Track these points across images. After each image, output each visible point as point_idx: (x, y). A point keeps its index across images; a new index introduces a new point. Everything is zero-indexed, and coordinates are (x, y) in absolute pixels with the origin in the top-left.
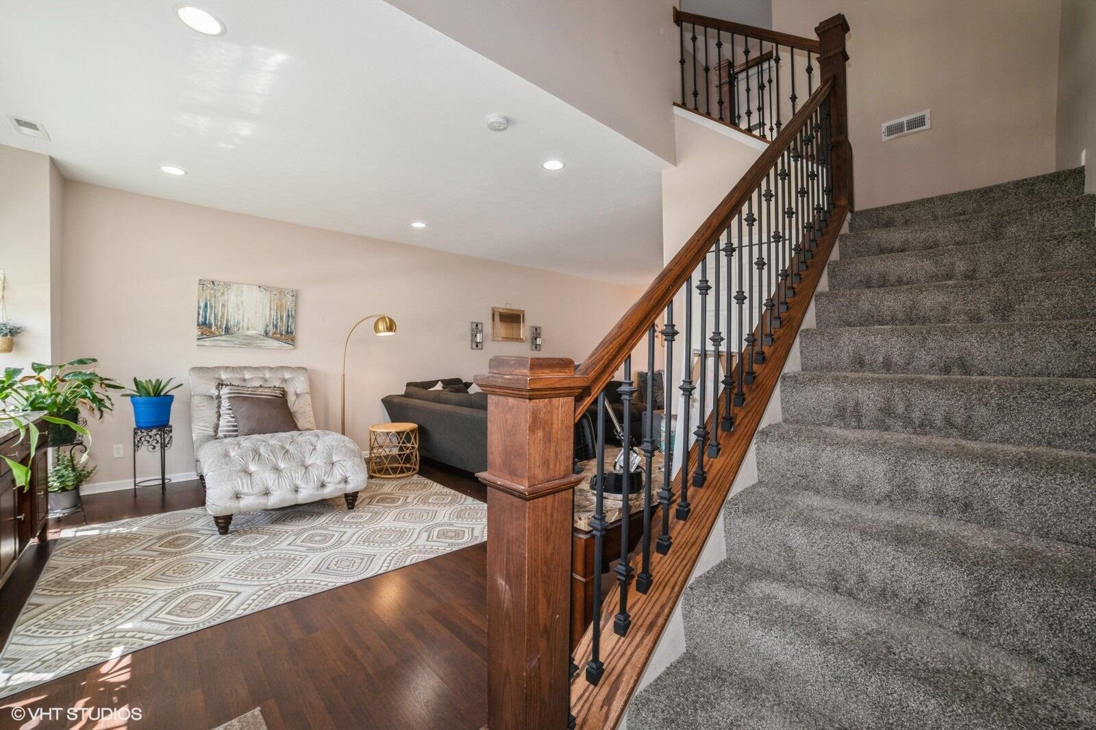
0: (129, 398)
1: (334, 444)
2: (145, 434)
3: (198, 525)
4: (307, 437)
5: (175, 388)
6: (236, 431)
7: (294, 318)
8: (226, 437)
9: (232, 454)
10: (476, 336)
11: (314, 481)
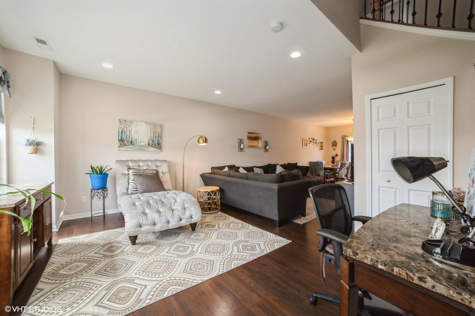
0: (89, 175)
1: (185, 198)
2: (96, 192)
3: (120, 238)
4: (171, 195)
5: (108, 170)
6: (137, 191)
7: (161, 137)
8: (132, 194)
9: (137, 204)
10: (241, 145)
11: (177, 218)
